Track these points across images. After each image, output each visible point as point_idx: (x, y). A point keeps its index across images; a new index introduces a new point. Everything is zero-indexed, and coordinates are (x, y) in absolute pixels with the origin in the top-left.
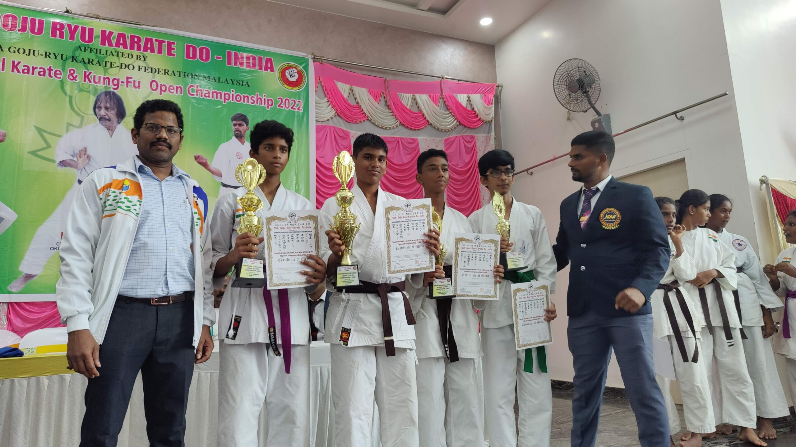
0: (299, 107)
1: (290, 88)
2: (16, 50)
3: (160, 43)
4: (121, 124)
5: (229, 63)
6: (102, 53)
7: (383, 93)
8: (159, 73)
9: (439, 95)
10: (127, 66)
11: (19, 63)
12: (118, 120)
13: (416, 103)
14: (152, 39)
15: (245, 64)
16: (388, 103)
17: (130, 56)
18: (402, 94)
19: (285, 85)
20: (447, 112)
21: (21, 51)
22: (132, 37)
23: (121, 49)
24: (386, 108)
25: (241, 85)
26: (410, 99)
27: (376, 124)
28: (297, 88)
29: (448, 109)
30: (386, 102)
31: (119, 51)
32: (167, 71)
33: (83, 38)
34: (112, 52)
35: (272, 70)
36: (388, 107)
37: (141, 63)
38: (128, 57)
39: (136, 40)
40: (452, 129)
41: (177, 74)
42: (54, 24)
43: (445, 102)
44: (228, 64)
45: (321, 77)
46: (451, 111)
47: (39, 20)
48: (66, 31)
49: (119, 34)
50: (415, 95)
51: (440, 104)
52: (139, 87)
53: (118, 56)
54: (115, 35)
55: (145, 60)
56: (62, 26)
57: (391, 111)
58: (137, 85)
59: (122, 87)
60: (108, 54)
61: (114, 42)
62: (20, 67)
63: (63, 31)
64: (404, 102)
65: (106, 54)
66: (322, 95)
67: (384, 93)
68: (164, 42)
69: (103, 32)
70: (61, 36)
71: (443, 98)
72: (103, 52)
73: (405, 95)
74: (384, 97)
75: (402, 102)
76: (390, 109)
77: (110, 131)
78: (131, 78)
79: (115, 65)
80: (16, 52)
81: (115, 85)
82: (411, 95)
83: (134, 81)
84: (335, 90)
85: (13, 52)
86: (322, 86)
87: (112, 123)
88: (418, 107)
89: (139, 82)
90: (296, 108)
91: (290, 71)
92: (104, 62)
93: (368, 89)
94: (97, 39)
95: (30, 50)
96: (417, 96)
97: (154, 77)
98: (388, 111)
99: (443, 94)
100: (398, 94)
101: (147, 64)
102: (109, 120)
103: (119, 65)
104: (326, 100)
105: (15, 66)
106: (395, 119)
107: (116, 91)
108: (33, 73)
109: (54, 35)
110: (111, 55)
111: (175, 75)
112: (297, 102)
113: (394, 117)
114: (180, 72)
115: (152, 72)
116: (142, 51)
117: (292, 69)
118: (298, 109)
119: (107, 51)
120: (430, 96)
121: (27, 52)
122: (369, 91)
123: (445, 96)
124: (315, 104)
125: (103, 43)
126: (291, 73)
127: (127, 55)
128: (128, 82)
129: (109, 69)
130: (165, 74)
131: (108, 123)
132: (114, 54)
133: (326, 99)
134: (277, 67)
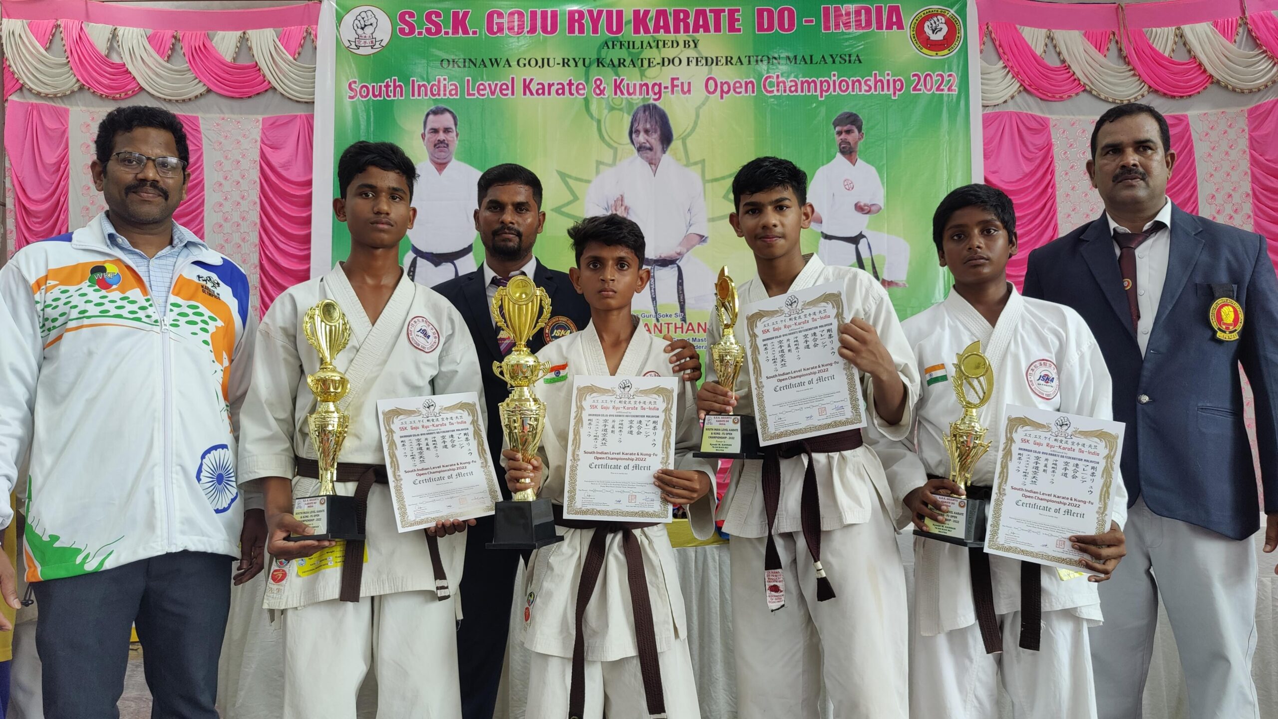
0: (951, 86)
1: (934, 53)
2: (527, 62)
3: (717, 13)
4: (668, 153)
5: (827, 28)
6: (636, 47)
7: (1114, 34)
8: (717, 64)
9: (1236, 17)
10: (671, 61)
11: (531, 80)
12: (663, 148)
13: (1185, 44)
14: (705, 11)
15: (853, 24)
16: (1124, 53)
17: (675, 45)
18: (1154, 29)
19: (925, 50)
20: (1256, 52)
21: (533, 63)
22: (677, 13)
23: (662, 35)
24: (1121, 62)
25: (848, 61)
26: (1171, 37)
27: (1102, 97)
28: (946, 51)
29: (1258, 46)
30: (1120, 50)
31: (659, 38)
32: (729, 59)
33: (609, 28)
34: (649, 43)
35: (900, 27)
36: (1126, 60)
37: (691, 53)
38: (673, 47)
39: (682, 16)
40: (1266, 86)
41: (745, 61)
42: (571, 13)
43: (1249, 31)
44: (825, 30)
45: (990, 23)
46: (1264, 48)
47: (552, 12)
48: (587, 21)
49: (657, 11)
50: (1182, 27)
51: (1238, 38)
52: (689, 91)
53: (658, 47)
54: (652, 14)
55: (696, 46)
56: (581, 14)
57: (1130, 67)
58: (686, 89)
59: (666, 95)
60: (644, 46)
61: (651, 26)
62: (534, 87)
63: (583, 21)
64: (1159, 46)
65: (642, 47)
66: (994, 57)
67: (1116, 33)
68: (724, 11)
69: (636, 13)
70: (581, 31)
71: (1246, 24)
72: (638, 44)
73: (1159, 30)
74: (1117, 42)
75: (1154, 46)
76: (1129, 64)
77: (653, 166)
78: (678, 79)
79: (655, 63)
80: (527, 65)
81: (655, 94)
82: (1174, 28)
83: (682, 84)
84: (1018, 43)
85: (523, 65)
86: (993, 40)
87: (656, 153)
88: (1189, 51)
89: (689, 84)
90: (946, 89)
91: (932, 22)
92: (640, 60)
93: (1083, 32)
94: (628, 26)
95: (543, 60)
96: (1187, 29)
97: (710, 72)
98: (1125, 67)
99: (1247, 15)
100: (1145, 30)
101: (699, 52)
102: (651, 149)
103: (660, 61)
104: (1001, 64)
105: (526, 87)
106: (1139, 82)
107: (657, 103)
108: (549, 93)
109: (571, 31)
110: (649, 47)
111: (742, 64)
112: (946, 78)
113: (1138, 78)
114: (749, 57)
115: (707, 64)
116: (691, 33)
117: (935, 19)
118: (949, 89)
119: (642, 42)
120: (1216, 25)
121: (540, 63)
122: (1085, 35)
123: (1251, 17)
124: (980, 76)
125: (637, 31)
126: (934, 25)
127: (670, 44)
128: (673, 86)
129: (646, 69)
130: (727, 64)
131: (649, 154)
132: (653, 44)
133: (1001, 62)
134: (908, 20)
